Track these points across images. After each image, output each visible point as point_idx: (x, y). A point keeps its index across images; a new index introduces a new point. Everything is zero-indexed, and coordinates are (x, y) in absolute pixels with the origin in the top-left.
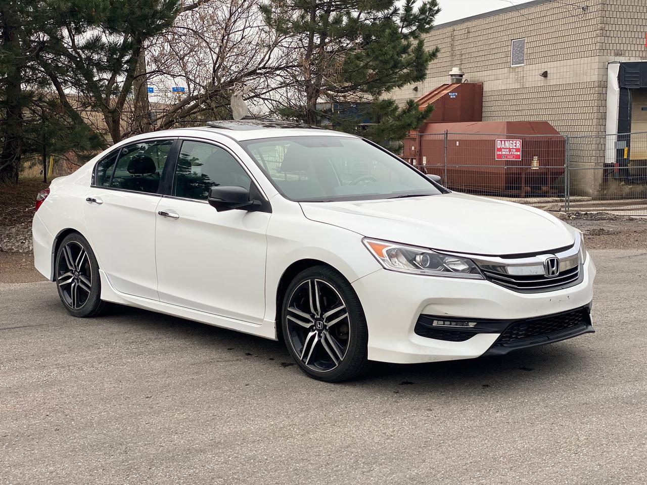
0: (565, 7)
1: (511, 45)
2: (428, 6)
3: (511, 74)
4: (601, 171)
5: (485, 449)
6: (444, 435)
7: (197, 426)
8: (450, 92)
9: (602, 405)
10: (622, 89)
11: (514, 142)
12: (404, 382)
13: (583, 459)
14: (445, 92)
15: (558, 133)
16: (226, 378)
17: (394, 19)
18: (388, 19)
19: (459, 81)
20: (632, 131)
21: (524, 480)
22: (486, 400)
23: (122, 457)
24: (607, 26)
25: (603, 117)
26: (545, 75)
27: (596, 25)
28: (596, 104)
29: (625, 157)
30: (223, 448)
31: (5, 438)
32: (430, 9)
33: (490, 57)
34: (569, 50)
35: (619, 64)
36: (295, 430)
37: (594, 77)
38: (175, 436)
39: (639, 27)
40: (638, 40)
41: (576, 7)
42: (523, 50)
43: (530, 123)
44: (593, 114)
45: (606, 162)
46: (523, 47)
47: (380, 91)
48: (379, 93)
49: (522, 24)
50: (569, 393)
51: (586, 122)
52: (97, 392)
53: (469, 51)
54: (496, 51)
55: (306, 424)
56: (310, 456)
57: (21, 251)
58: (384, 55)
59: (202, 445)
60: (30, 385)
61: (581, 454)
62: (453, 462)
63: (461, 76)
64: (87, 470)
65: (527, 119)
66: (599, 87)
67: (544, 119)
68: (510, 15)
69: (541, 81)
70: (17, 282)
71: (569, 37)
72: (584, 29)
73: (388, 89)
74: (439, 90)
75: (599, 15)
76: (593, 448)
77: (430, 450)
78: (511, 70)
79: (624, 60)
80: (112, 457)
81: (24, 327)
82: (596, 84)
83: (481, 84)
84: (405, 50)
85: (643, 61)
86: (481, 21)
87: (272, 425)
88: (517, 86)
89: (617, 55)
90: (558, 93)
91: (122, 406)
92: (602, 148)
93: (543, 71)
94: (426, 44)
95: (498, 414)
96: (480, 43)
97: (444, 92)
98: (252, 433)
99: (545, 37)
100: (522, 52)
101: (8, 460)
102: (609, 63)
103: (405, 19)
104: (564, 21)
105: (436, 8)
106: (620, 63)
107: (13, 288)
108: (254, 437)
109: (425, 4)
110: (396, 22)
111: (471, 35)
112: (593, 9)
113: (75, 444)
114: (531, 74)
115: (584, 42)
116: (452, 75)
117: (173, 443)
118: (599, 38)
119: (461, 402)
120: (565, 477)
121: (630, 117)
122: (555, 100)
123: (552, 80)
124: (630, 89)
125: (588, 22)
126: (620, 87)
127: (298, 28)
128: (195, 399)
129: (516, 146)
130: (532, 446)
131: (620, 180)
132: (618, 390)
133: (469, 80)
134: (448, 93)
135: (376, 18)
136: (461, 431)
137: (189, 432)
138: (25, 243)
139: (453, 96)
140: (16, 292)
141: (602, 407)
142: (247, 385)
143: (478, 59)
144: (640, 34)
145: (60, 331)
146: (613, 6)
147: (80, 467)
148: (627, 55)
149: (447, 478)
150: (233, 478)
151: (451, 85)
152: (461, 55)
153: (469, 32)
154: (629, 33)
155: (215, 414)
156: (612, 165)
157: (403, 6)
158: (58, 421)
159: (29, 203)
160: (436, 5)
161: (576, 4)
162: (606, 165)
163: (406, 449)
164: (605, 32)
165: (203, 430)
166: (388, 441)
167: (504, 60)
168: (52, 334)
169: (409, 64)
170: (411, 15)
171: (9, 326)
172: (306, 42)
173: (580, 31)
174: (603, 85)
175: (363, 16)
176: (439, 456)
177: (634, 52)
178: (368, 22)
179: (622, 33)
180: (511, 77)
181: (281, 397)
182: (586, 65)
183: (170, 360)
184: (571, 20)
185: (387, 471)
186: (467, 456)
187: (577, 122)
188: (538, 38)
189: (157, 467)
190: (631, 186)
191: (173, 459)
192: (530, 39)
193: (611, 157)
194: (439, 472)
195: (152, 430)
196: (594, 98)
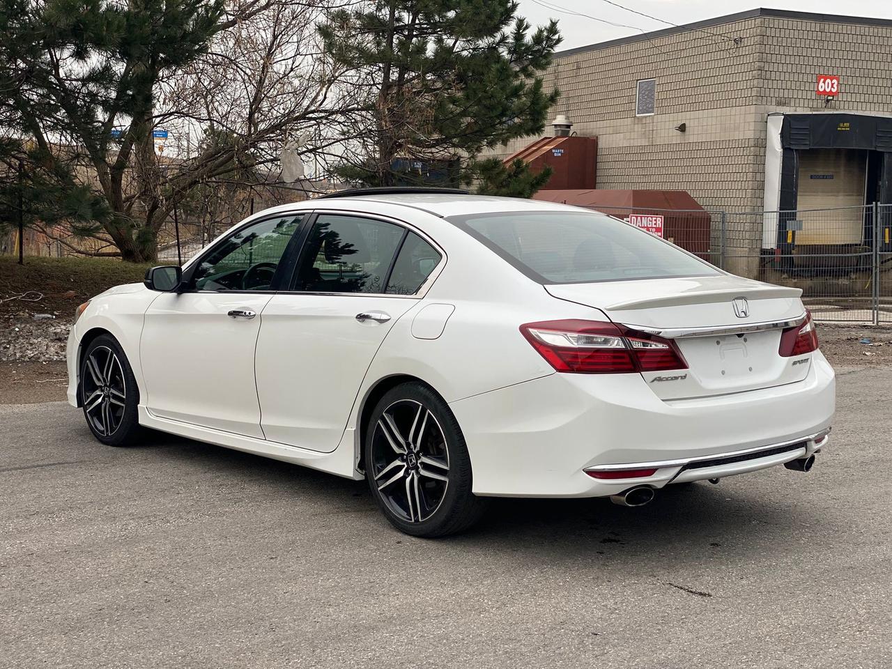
0: (710, 38)
1: (636, 87)
2: (545, 33)
3: (636, 126)
4: (757, 261)
5: (743, 626)
6: (683, 607)
7: (353, 596)
8: (554, 148)
9: (872, 569)
10: (786, 150)
11: (654, 219)
12: (606, 540)
13: (872, 639)
14: (547, 148)
15: (700, 207)
16: (367, 533)
17: (501, 50)
18: (492, 49)
19: (565, 134)
20: (799, 208)
21: (806, 665)
22: (722, 564)
23: (270, 637)
24: (767, 65)
25: (761, 187)
26: (682, 128)
27: (753, 64)
28: (751, 170)
29: (789, 241)
30: (400, 625)
31: (102, 612)
32: (548, 38)
33: (608, 102)
34: (716, 97)
35: (783, 117)
36: (486, 601)
37: (749, 133)
38: (330, 609)
39: (808, 67)
40: (807, 84)
41: (726, 38)
42: (653, 95)
43: (664, 193)
44: (747, 182)
45: (764, 247)
46: (652, 91)
47: (480, 147)
48: (479, 150)
49: (653, 59)
50: (825, 554)
51: (738, 192)
52: (200, 551)
53: (578, 93)
54: (616, 94)
55: (497, 594)
56: (519, 635)
57: (4, 359)
58: (490, 98)
59: (371, 620)
60: (105, 542)
61: (868, 632)
62: (707, 642)
63: (568, 126)
64: (230, 653)
65: (658, 187)
66: (755, 146)
67: (682, 187)
68: (635, 46)
69: (676, 137)
70: (17, 402)
71: (716, 78)
72: (736, 68)
73: (491, 144)
74: (539, 145)
75: (757, 51)
76: (880, 624)
77: (673, 627)
78: (636, 121)
79: (789, 111)
80: (257, 636)
81: (59, 463)
82: (752, 143)
83: (595, 138)
84: (516, 92)
85: (814, 113)
86: (596, 54)
87: (453, 595)
88: (644, 142)
89: (779, 104)
90: (700, 154)
91: (243, 570)
92: (758, 228)
93: (680, 123)
94: (545, 85)
95: (744, 582)
96: (594, 84)
97: (545, 147)
98: (430, 605)
99: (682, 77)
100: (651, 96)
101: (119, 641)
102: (769, 115)
103: (515, 50)
104: (708, 57)
105: (556, 37)
106: (783, 115)
107: (17, 410)
108: (435, 611)
109: (541, 31)
110: (502, 54)
111: (582, 72)
112: (749, 41)
113: (201, 620)
114: (664, 126)
115: (735, 86)
116: (556, 126)
117: (330, 617)
118: (756, 81)
119: (690, 566)
120: (857, 661)
121: (797, 186)
122: (695, 162)
123: (692, 136)
124: (796, 150)
125: (742, 59)
126: (783, 147)
127: (370, 59)
128: (337, 561)
129: (655, 224)
130: (801, 622)
131: (782, 272)
132: (886, 550)
133: (578, 132)
134: (551, 150)
135: (477, 48)
136: (704, 603)
137: (346, 603)
138: (9, 348)
139: (557, 153)
140: (22, 416)
141: (873, 572)
142: (399, 543)
143: (591, 105)
144: (810, 77)
145: (113, 469)
146: (775, 39)
147: (219, 649)
148: (792, 104)
149: (707, 663)
150: (429, 663)
151: (555, 139)
152: (568, 98)
153: (578, 68)
154: (796, 75)
155: (372, 580)
156: (771, 252)
157: (511, 33)
158: (164, 589)
159: (4, 293)
160: (555, 32)
161: (726, 35)
162: (764, 252)
163: (640, 626)
164: (764, 73)
165: (364, 601)
166: (614, 616)
167: (627, 107)
168: (104, 474)
169: (520, 112)
170: (523, 45)
171: (40, 463)
172: (379, 78)
173: (730, 70)
174: (761, 144)
175: (460, 44)
176: (686, 636)
177: (802, 101)
178: (465, 53)
179: (787, 75)
180: (636, 130)
181: (450, 559)
182: (738, 117)
183: (281, 509)
184: (718, 55)
185: (625, 653)
186: (723, 636)
187: (725, 194)
188: (674, 78)
189: (322, 649)
190: (796, 280)
191: (338, 638)
192: (663, 80)
193: (770, 240)
194: (694, 655)
195: (295, 601)
196: (749, 162)
